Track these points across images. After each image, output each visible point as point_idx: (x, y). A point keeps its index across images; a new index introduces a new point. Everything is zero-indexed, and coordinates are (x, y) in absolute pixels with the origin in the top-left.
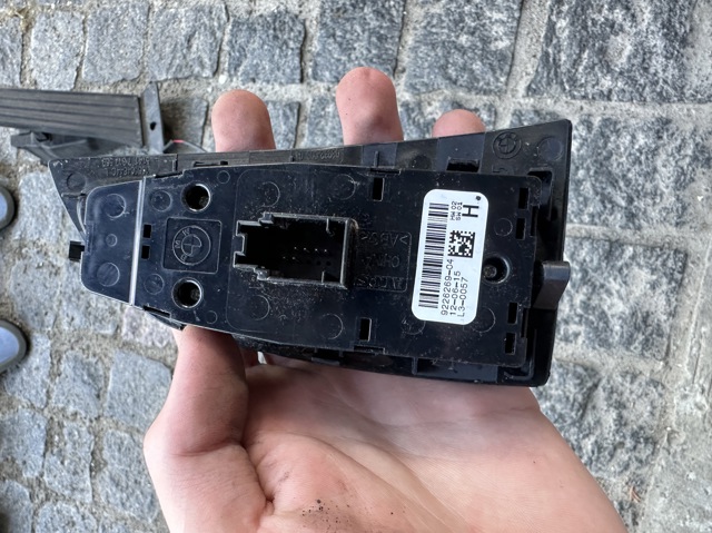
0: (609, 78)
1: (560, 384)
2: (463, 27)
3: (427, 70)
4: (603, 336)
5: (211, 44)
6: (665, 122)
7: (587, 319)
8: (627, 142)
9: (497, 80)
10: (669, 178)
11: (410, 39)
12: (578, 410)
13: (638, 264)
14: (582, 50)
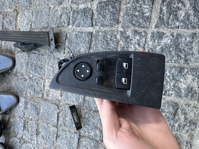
0: (178, 22)
1: (168, 108)
2: (137, 10)
3: (127, 22)
4: (179, 94)
5: (67, 17)
6: (195, 34)
7: (175, 90)
8: (184, 40)
9: (147, 24)
10: (196, 50)
11: (122, 14)
12: (173, 115)
13: (189, 74)
14: (170, 15)
